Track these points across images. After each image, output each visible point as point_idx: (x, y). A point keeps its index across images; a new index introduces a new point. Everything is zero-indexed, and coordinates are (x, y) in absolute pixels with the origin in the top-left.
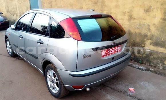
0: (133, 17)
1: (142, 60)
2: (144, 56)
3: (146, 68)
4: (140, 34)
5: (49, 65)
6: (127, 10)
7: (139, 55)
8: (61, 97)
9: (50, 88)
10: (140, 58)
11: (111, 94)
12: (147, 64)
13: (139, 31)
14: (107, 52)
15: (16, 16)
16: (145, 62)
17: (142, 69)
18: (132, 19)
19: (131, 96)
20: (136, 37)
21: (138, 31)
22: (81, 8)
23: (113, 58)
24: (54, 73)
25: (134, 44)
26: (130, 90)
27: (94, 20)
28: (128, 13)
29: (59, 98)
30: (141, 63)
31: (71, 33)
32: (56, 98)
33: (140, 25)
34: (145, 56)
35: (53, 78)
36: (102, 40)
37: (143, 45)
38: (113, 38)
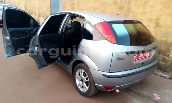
0: (159, 25)
1: (166, 69)
2: (168, 64)
3: (169, 77)
4: (166, 42)
5: (80, 64)
6: (154, 18)
7: (163, 63)
8: (89, 96)
9: (78, 87)
10: (164, 67)
11: (137, 98)
12: (170, 72)
13: (165, 39)
14: (138, 57)
15: (35, 15)
16: (168, 71)
17: (166, 78)
18: (158, 27)
19: (156, 102)
20: (161, 45)
21: (163, 39)
22: (105, 12)
23: (143, 63)
24: (84, 72)
25: (159, 52)
26: (155, 96)
27: (122, 25)
28: (155, 21)
29: (87, 97)
30: (165, 71)
31: (106, 36)
32: (84, 96)
33: (167, 33)
34: (170, 64)
35: (83, 77)
36: (131, 45)
37: (168, 53)
38: (145, 44)
